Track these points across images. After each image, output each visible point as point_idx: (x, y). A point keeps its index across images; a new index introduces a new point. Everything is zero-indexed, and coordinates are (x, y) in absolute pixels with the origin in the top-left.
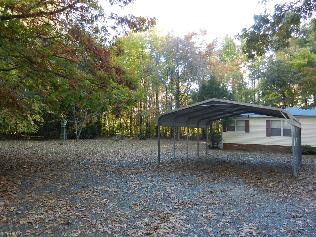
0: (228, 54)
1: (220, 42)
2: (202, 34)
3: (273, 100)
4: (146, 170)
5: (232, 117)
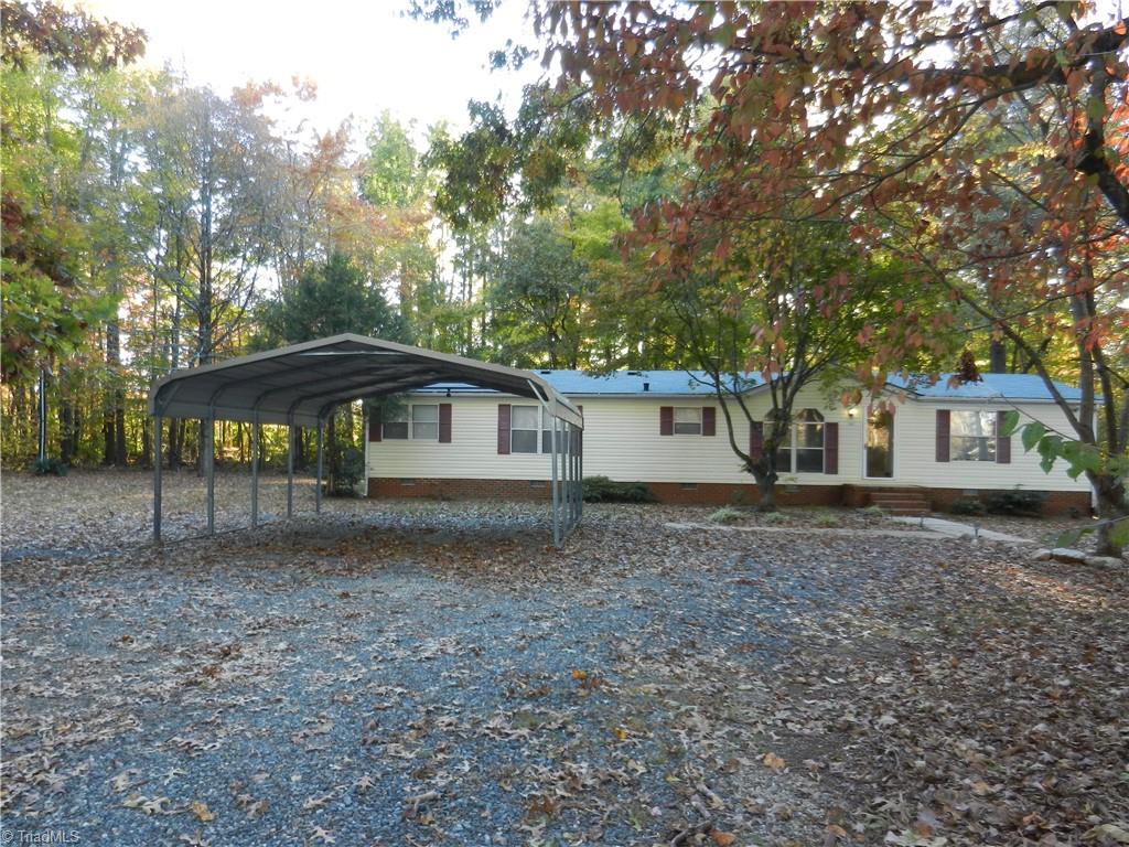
0: (390, 177)
1: (363, 129)
2: (299, 93)
3: (521, 345)
4: (115, 564)
5: (401, 394)
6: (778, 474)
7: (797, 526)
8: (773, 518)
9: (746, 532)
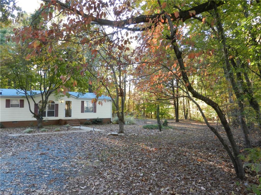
6: (43, 117)
7: (50, 132)
8: (43, 130)
9: (36, 135)
